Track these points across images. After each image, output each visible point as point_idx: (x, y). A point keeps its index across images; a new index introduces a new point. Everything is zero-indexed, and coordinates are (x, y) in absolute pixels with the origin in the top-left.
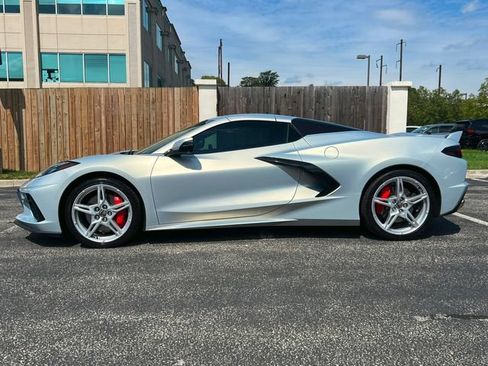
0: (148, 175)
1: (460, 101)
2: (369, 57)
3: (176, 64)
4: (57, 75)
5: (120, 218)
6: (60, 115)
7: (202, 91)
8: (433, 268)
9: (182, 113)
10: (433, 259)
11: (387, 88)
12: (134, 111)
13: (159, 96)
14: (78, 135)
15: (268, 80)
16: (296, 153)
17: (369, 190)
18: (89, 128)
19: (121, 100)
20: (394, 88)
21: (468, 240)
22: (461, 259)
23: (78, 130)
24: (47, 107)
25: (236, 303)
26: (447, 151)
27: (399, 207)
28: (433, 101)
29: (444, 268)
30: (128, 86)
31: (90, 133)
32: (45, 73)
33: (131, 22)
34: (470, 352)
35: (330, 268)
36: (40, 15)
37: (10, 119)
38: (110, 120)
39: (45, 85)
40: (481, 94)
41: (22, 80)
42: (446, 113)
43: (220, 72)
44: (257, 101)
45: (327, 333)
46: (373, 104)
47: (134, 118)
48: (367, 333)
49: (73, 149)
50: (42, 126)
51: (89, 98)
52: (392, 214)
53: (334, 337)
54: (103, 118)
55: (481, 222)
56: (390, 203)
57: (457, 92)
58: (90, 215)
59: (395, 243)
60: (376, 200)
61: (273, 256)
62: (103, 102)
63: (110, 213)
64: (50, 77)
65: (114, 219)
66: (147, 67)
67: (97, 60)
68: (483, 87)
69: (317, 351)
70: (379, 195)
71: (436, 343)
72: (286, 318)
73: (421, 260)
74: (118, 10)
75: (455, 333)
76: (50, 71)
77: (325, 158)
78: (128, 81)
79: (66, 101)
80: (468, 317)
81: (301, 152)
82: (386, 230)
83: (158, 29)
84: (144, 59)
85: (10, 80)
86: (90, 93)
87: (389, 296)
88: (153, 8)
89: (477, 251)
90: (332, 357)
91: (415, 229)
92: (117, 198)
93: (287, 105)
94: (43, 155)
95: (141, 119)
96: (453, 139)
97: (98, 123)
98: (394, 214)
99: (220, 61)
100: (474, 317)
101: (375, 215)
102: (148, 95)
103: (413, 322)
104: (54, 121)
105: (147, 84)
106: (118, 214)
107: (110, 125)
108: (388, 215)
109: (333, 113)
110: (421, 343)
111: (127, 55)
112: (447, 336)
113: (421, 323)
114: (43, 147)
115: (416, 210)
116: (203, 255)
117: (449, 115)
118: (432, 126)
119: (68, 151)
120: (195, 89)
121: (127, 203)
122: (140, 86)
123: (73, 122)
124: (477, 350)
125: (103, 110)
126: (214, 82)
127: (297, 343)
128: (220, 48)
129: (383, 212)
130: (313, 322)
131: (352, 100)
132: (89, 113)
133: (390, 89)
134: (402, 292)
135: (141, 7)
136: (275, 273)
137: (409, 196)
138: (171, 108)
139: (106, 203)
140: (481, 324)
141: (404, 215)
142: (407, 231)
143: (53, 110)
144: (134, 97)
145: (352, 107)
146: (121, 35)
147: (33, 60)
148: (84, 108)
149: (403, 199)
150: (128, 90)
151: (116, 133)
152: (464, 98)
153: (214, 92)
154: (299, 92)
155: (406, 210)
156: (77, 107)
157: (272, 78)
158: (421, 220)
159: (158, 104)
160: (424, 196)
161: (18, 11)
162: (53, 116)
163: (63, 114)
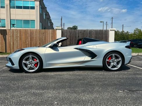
0: (44, 53)
2: (103, 22)
3: (49, 23)
4: (15, 26)
5: (36, 65)
6: (17, 37)
7: (57, 31)
8: (123, 78)
9: (52, 37)
10: (123, 76)
11: (109, 30)
12: (38, 36)
13: (45, 32)
14: (22, 43)
15: (75, 28)
16: (85, 47)
17: (105, 58)
18: (25, 41)
19: (34, 33)
20: (111, 30)
22: (131, 76)
23: (22, 41)
24: (13, 34)
25: (70, 87)
26: (126, 47)
27: (113, 62)
28: (121, 34)
29: (126, 79)
30: (35, 29)
31: (25, 42)
32: (12, 25)
33: (37, 11)
34: (134, 100)
35: (95, 78)
36: (11, 9)
37: (3, 38)
38: (31, 38)
39: (12, 28)
40: (134, 32)
41: (5, 27)
42: (125, 38)
44: (73, 33)
45: (95, 95)
46: (105, 34)
47: (38, 38)
48: (106, 95)
49: (20, 46)
50: (12, 40)
51: (25, 32)
52: (111, 64)
53: (97, 96)
54: (29, 38)
55: (135, 67)
56: (111, 61)
57: (128, 32)
58: (27, 64)
59: (113, 72)
60: (107, 60)
61: (79, 75)
62: (29, 33)
63: (33, 63)
64: (13, 26)
65: (34, 65)
66: (41, 24)
67: (27, 22)
68: (135, 31)
70: (108, 59)
71: (125, 97)
72: (84, 91)
73: (120, 76)
74: (33, 8)
75: (130, 95)
76: (13, 25)
77: (93, 48)
78: (36, 28)
79: (19, 33)
80: (133, 91)
81: (86, 47)
82: (110, 68)
83: (44, 14)
84: (40, 22)
85: (2, 27)
87: (111, 86)
88: (43, 8)
89: (135, 74)
91: (118, 68)
92: (35, 59)
93: (81, 34)
94: (12, 48)
95: (40, 38)
96: (128, 44)
97: (28, 39)
98: (112, 64)
99: (61, 23)
100: (135, 91)
101: (107, 64)
102: (42, 31)
103: (118, 92)
104: (15, 39)
105: (41, 28)
106: (35, 64)
107: (31, 40)
108: (110, 64)
109: (94, 37)
110: (121, 97)
111: (35, 21)
112: (128, 96)
113: (121, 92)
114: (12, 46)
115: (118, 63)
116: (60, 75)
118: (121, 41)
119: (19, 47)
121: (38, 61)
122: (39, 29)
123: (21, 39)
124: (137, 99)
125: (29, 35)
126: (61, 28)
128: (61, 19)
129: (109, 64)
130: (91, 92)
131: (99, 33)
132: (25, 36)
134: (115, 84)
136: (80, 80)
137: (116, 59)
138: (48, 35)
139: (32, 61)
140: (137, 93)
141: (115, 64)
142: (116, 69)
143: (15, 35)
144: (38, 32)
145: (99, 35)
146: (34, 15)
147: (9, 22)
148: (24, 35)
149: (114, 60)
151: (33, 42)
152: (129, 33)
153: (61, 31)
154: (84, 31)
155: (115, 63)
156: (22, 35)
157: (76, 28)
158: (119, 66)
159: (45, 34)
160: (120, 59)
161: (4, 8)
162: (15, 37)
163: (18, 37)
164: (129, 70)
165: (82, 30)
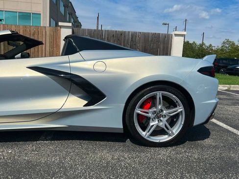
21: (216, 147)
26: (202, 71)
27: (158, 118)
52: (151, 124)
56: (150, 115)
59: (152, 149)
60: (138, 111)
70: (141, 107)
82: (145, 137)
91: (171, 138)
96: (208, 61)
98: (154, 123)
108: (148, 124)
115: (172, 121)
129: (144, 122)
137: (168, 108)
141: (161, 124)
142: (164, 138)
149: (162, 111)
155: (164, 120)
158: (176, 130)
160: (180, 109)
164: (207, 141)
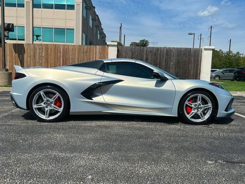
1: (240, 57)
2: (194, 34)
3: (99, 35)
4: (41, 38)
7: (110, 48)
8: (219, 138)
10: (219, 134)
11: (202, 49)
12: (77, 56)
13: (88, 50)
15: (144, 44)
19: (71, 51)
20: (205, 49)
21: (238, 125)
22: (233, 134)
24: (35, 53)
25: (119, 150)
28: (226, 57)
29: (224, 138)
30: (74, 44)
32: (35, 37)
33: (77, 14)
34: (233, 179)
35: (167, 136)
36: (34, 9)
37: (17, 58)
38: (65, 60)
39: (35, 42)
41: (24, 40)
42: (232, 63)
43: (120, 39)
44: (137, 54)
45: (162, 167)
46: (195, 57)
48: (183, 168)
50: (32, 62)
51: (55, 49)
53: (166, 169)
54: (61, 59)
57: (238, 53)
61: (139, 129)
62: (61, 51)
64: (37, 39)
66: (84, 35)
67: (60, 31)
69: (157, 175)
71: (216, 174)
72: (143, 159)
73: (213, 134)
74: (71, 7)
75: (227, 170)
76: (38, 36)
78: (75, 42)
79: (44, 50)
80: (234, 163)
83: (91, 17)
84: (83, 32)
85: (18, 40)
86: (56, 47)
87: (195, 151)
88: (88, 7)
89: (241, 131)
90: (164, 178)
93: (152, 56)
97: (59, 62)
99: (120, 34)
100: (237, 163)
102: (84, 49)
103: (206, 163)
104: (37, 60)
105: (84, 43)
109: (174, 61)
110: (209, 173)
111: (75, 29)
112: (222, 171)
113: (210, 164)
116: (106, 127)
117: (234, 64)
118: (225, 69)
120: (106, 46)
122: (81, 44)
123: (47, 61)
124: (238, 178)
125: (61, 55)
126: (116, 44)
127: (147, 170)
128: (121, 28)
130: (156, 161)
131: (184, 54)
132: (55, 57)
133: (203, 50)
134: (203, 149)
135: (83, 6)
136: (140, 137)
138: (94, 56)
140: (240, 166)
143: (38, 55)
144: (77, 50)
145: (184, 58)
146: (73, 20)
147: (30, 31)
148: (53, 54)
150: (74, 46)
152: (242, 56)
153: (116, 48)
154: (158, 50)
156: (49, 54)
157: (146, 43)
159: (88, 53)
161: (24, 7)
162: (37, 57)
163: (42, 57)
164: (233, 123)
165: (153, 48)
